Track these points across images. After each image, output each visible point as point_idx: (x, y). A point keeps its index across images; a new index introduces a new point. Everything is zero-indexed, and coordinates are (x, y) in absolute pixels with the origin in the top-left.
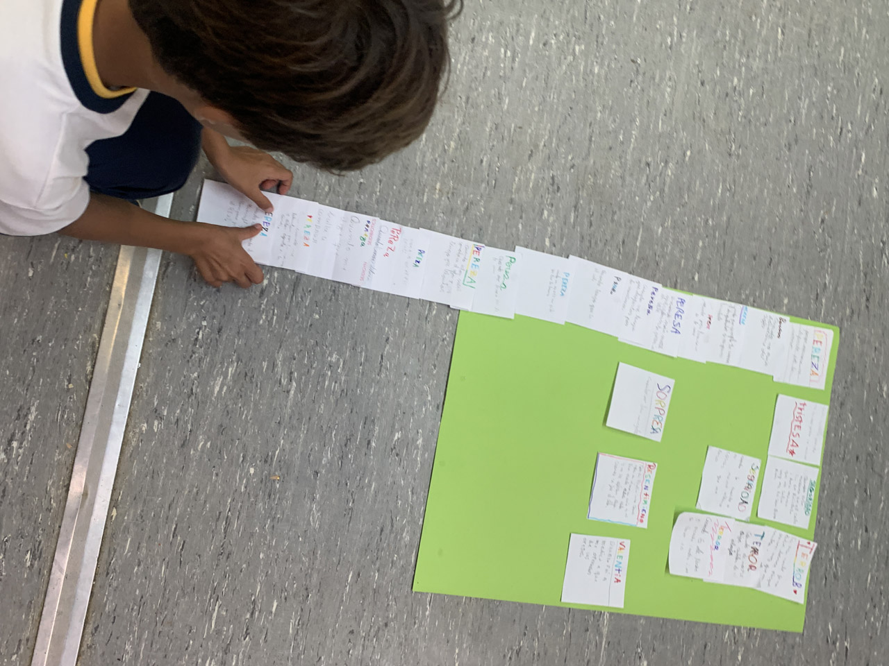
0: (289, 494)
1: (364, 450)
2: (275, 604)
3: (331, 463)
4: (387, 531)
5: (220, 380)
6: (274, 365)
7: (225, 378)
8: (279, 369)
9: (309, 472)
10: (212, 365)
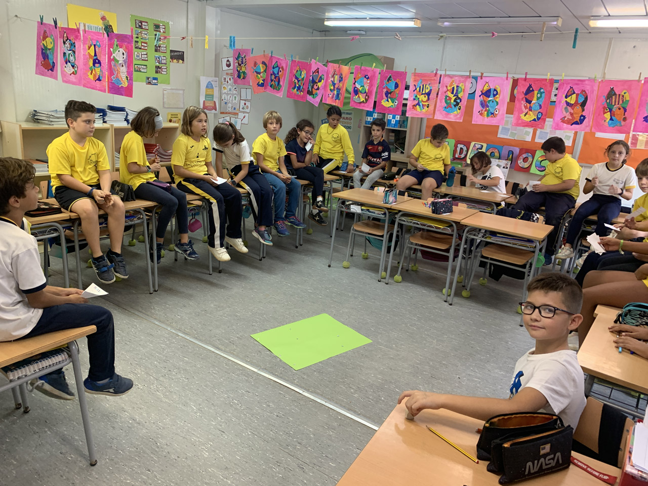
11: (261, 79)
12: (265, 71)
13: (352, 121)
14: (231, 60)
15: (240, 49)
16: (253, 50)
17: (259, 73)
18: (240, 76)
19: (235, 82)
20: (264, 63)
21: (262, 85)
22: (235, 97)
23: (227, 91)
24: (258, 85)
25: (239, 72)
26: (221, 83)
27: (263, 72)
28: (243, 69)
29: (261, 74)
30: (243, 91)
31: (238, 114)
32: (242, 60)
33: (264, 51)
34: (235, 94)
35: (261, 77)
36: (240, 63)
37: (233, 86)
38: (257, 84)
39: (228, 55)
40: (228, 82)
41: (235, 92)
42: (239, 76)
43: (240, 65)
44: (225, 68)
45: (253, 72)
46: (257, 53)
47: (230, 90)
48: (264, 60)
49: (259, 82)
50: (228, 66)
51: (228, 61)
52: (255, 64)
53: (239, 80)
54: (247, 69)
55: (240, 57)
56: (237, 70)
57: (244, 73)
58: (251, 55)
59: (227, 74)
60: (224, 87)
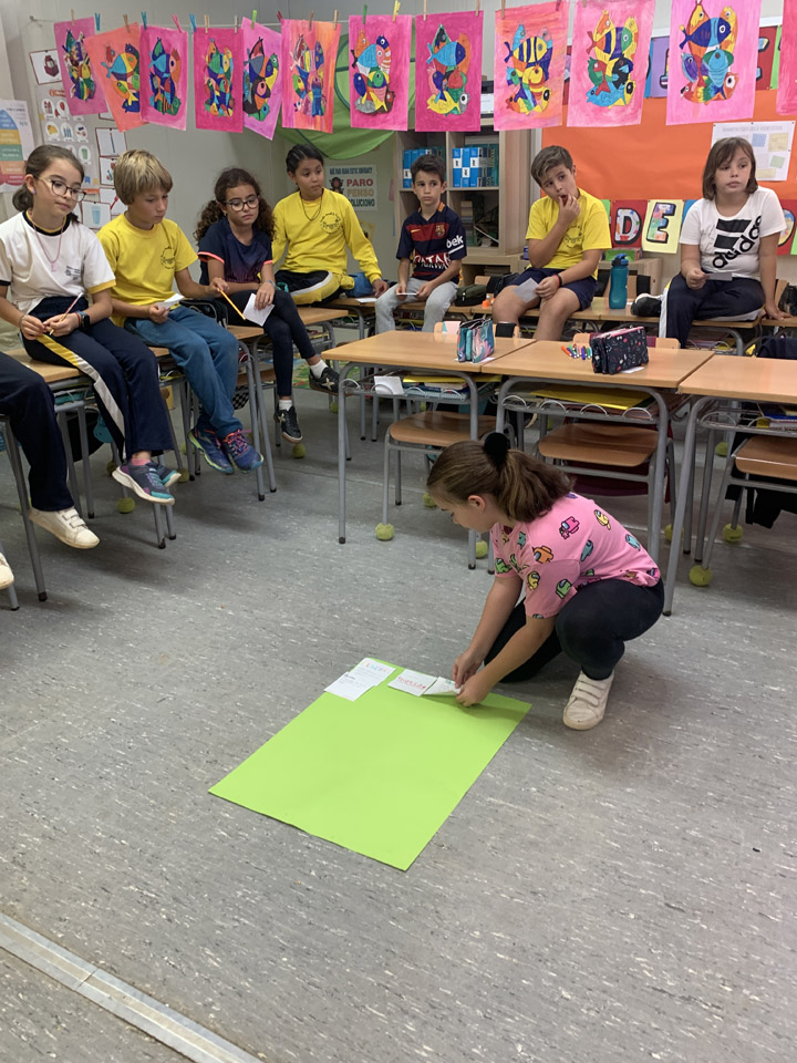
0: (314, 942)
1: (311, 893)
2: (387, 972)
3: (307, 913)
4: (373, 895)
5: (210, 960)
6: (222, 927)
7: (211, 956)
8: (226, 925)
9: (307, 927)
10: (197, 962)
11: (131, 92)
12: (136, 69)
13: (374, 187)
14: (55, 55)
15: (69, 23)
16: (98, 19)
17: (123, 77)
18: (82, 93)
19: (73, 111)
20: (130, 49)
21: (135, 107)
22: (84, 151)
23: (60, 136)
24: (126, 107)
25: (76, 81)
26: (41, 116)
27: (131, 74)
28: (86, 73)
29: (129, 80)
30: (103, 135)
31: (98, 191)
32: (79, 49)
33: (126, 17)
34: (83, 143)
35: (130, 86)
36: (76, 58)
37: (73, 124)
38: (124, 106)
39: (42, 47)
40: (57, 114)
41: (80, 138)
42: (79, 94)
43: (76, 64)
44: (44, 77)
45: (108, 76)
46: (110, 24)
47: (67, 133)
48: (129, 41)
49: (127, 101)
50: (52, 71)
51: (48, 59)
52: (110, 54)
53: (81, 104)
54: (95, 71)
55: (71, 39)
56: (73, 78)
57: (88, 81)
58: (97, 33)
59: (53, 93)
60: (49, 127)
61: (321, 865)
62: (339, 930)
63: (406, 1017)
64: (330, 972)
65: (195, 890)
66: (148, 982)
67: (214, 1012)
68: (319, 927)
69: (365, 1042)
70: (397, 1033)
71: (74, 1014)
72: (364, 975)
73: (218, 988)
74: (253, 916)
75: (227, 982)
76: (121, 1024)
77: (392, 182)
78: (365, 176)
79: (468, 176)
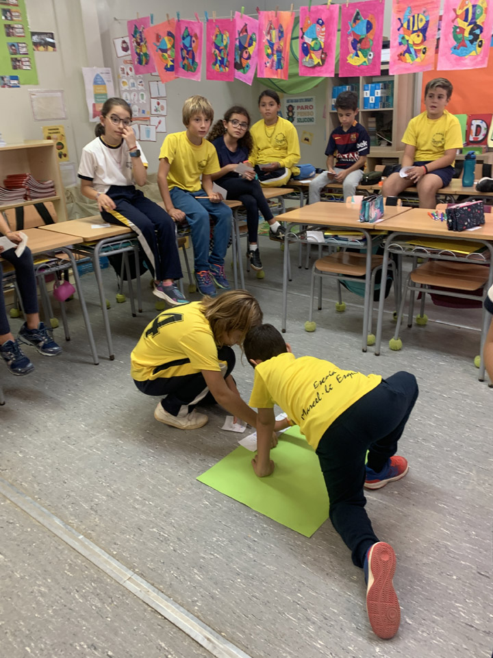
0: (257, 572)
1: (256, 543)
2: (299, 595)
3: (253, 555)
4: (293, 548)
5: (197, 576)
6: (204, 558)
7: (197, 574)
8: (206, 557)
9: (253, 563)
10: (189, 576)
11: (169, 59)
12: (173, 46)
13: (314, 110)
14: (127, 40)
15: (136, 21)
16: (152, 17)
17: (165, 51)
18: (142, 61)
19: (137, 72)
20: (170, 34)
21: (172, 69)
22: (142, 95)
23: (129, 87)
24: (167, 69)
25: (139, 55)
26: (119, 76)
27: (170, 49)
28: (144, 50)
29: (169, 52)
30: (153, 86)
31: (149, 118)
32: (141, 36)
33: (168, 15)
34: (142, 90)
35: (169, 56)
36: (139, 41)
37: (136, 79)
38: (165, 69)
39: (121, 35)
40: (128, 74)
41: (140, 87)
42: (140, 62)
43: (138, 44)
44: (121, 53)
45: (157, 51)
46: (159, 20)
47: (133, 85)
48: (169, 29)
49: (167, 65)
50: (125, 49)
51: (124, 42)
52: (158, 38)
53: (141, 68)
54: (149, 49)
55: (137, 30)
56: (137, 53)
57: (146, 55)
58: (151, 25)
59: (126, 62)
60: (123, 82)
61: (264, 527)
62: (271, 567)
63: (309, 622)
64: (265, 591)
65: (190, 535)
66: (161, 585)
67: (197, 605)
68: (260, 564)
69: (284, 634)
70: (303, 632)
71: (121, 598)
72: (285, 595)
73: (200, 592)
74: (222, 553)
75: (205, 589)
76: (146, 606)
77: (325, 107)
78: (308, 104)
79: (373, 102)
